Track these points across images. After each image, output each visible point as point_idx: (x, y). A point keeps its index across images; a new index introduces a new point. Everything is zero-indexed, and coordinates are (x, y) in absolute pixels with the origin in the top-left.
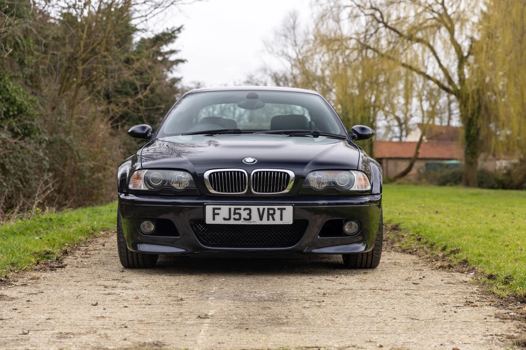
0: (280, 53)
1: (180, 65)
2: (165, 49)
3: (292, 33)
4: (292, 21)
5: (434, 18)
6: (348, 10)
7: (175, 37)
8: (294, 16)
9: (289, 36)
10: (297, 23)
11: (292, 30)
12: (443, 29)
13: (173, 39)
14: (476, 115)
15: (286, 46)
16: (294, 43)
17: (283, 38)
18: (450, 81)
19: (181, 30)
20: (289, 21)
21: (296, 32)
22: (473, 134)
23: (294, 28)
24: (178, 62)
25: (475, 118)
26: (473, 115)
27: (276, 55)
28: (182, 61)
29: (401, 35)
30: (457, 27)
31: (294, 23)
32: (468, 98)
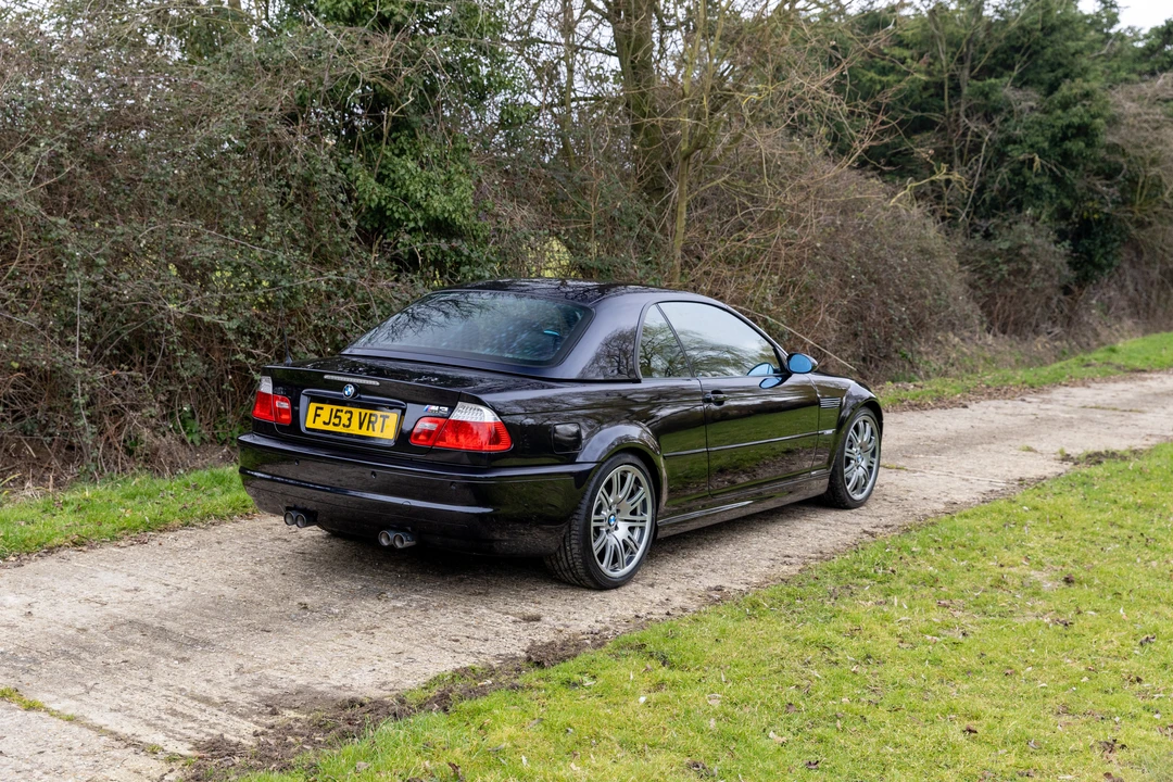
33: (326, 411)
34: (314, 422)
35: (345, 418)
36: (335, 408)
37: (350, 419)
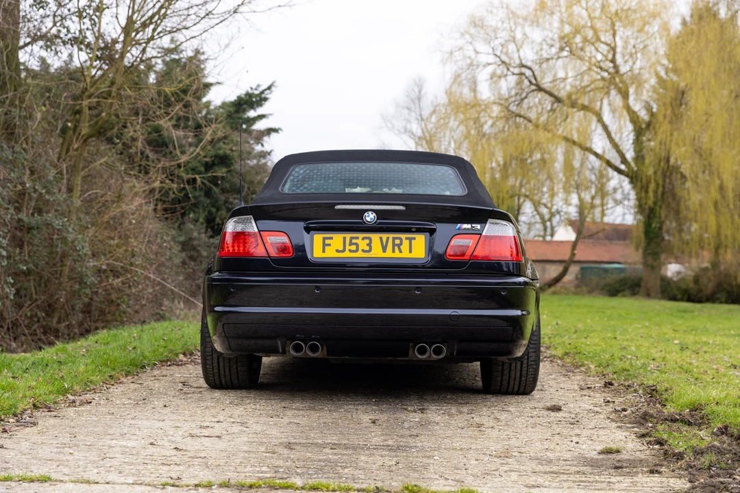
0: (402, 130)
1: (273, 135)
2: (252, 114)
3: (418, 105)
4: (416, 89)
5: (603, 79)
6: (490, 69)
7: (266, 99)
8: (419, 84)
9: (413, 109)
10: (423, 92)
11: (417, 101)
12: (613, 92)
13: (263, 102)
14: (659, 203)
15: (409, 121)
16: (420, 119)
17: (406, 111)
18: (624, 161)
19: (273, 88)
20: (413, 90)
21: (421, 105)
22: (655, 228)
23: (419, 99)
24: (270, 131)
25: (658, 208)
26: (655, 203)
27: (397, 132)
28: (276, 130)
29: (558, 100)
30: (631, 90)
31: (420, 92)
32: (649, 182)
33: (337, 239)
34: (324, 251)
35: (363, 245)
36: (348, 236)
37: (369, 245)
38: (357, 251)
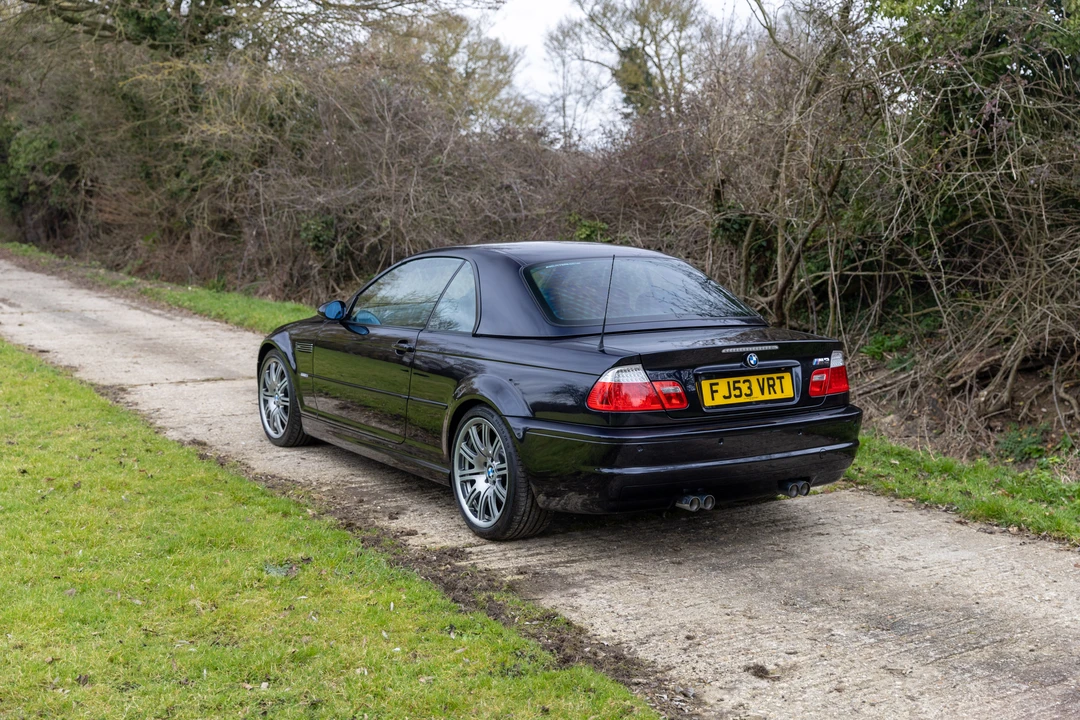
33: (723, 385)
34: (713, 399)
35: (744, 388)
38: (740, 396)
